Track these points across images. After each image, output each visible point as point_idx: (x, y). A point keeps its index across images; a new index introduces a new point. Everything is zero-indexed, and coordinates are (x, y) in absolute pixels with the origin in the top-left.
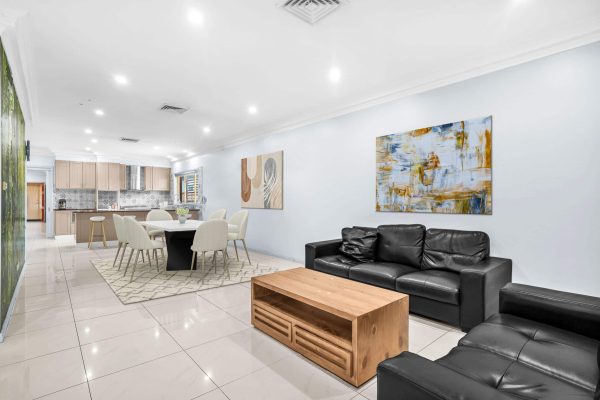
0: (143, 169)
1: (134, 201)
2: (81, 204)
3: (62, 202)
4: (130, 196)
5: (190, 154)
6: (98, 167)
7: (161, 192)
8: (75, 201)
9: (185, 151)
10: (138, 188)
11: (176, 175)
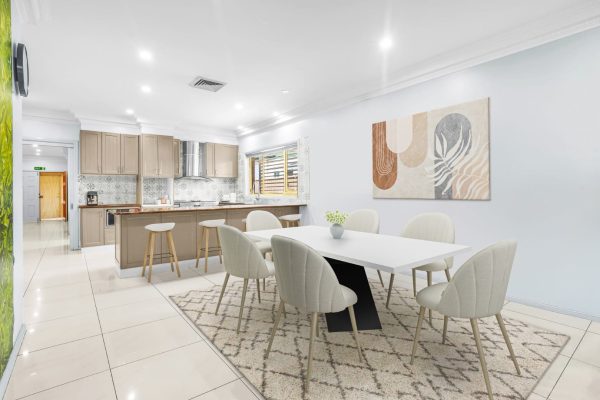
0: (202, 146)
1: (190, 193)
2: (118, 199)
3: (90, 195)
4: (184, 186)
5: (283, 118)
6: (144, 141)
7: (225, 180)
8: (110, 193)
9: (276, 114)
10: (196, 173)
11: (247, 155)
